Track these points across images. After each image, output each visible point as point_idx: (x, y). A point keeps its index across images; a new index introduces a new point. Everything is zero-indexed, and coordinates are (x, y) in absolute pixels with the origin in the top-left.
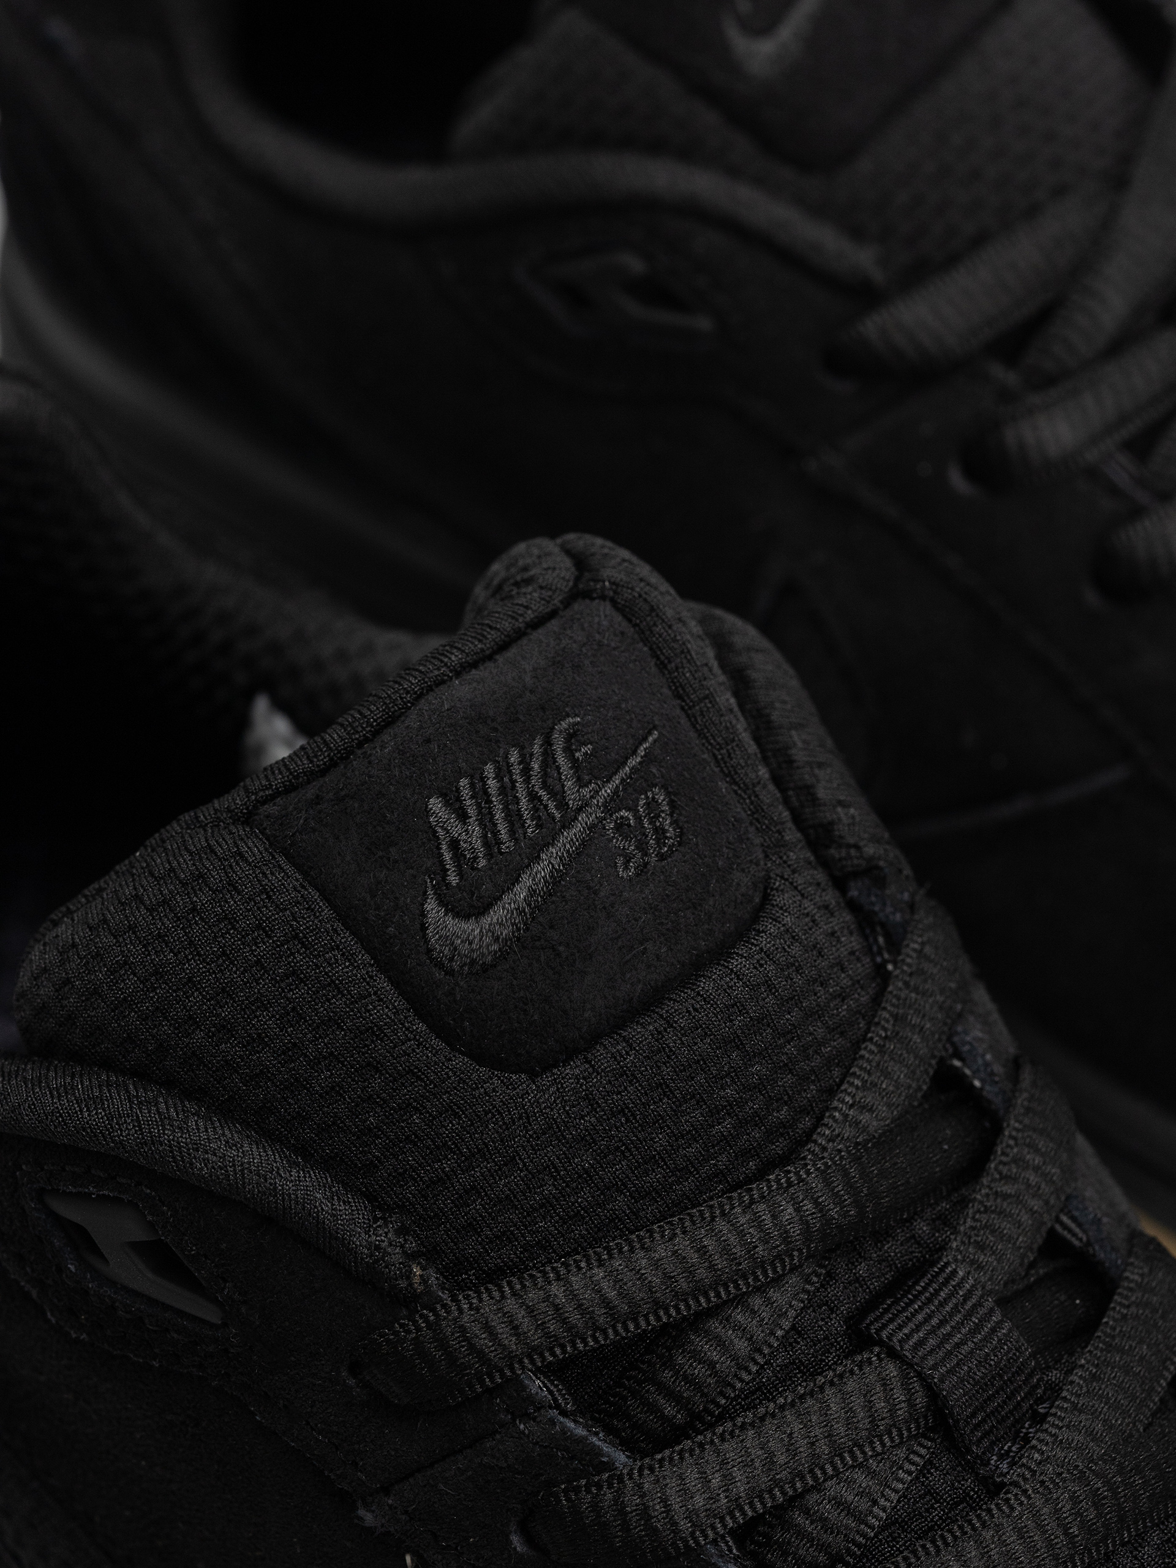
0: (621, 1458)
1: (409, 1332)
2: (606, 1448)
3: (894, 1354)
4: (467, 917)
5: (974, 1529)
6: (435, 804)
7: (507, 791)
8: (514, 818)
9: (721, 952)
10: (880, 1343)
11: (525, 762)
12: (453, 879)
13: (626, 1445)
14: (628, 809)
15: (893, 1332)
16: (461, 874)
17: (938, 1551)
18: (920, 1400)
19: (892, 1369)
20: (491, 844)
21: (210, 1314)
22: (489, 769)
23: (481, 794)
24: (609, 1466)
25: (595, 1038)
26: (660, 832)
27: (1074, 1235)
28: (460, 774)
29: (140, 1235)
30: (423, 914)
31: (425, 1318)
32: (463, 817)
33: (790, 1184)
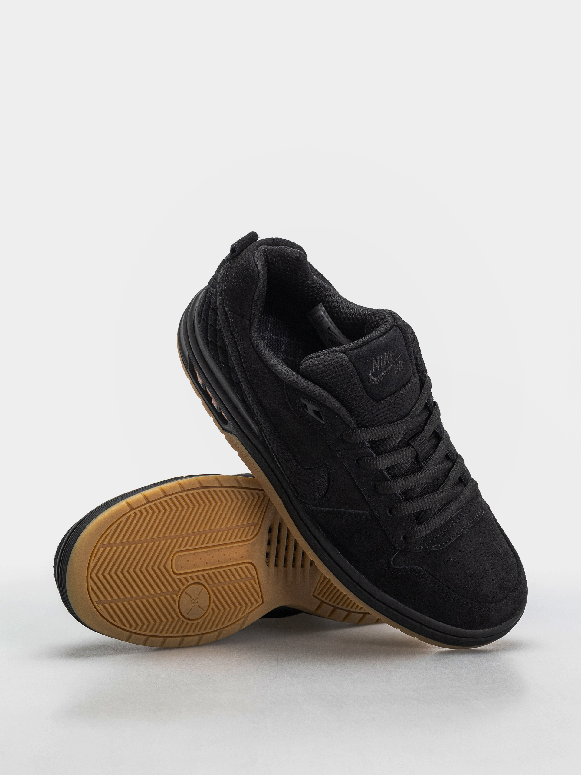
0: (374, 455)
1: (351, 432)
2: (373, 453)
3: (413, 447)
4: (375, 377)
5: (419, 474)
6: (374, 359)
7: (383, 359)
8: (383, 364)
9: (404, 386)
10: (412, 445)
11: (387, 354)
12: (374, 371)
13: (375, 453)
14: (398, 363)
15: (414, 444)
16: (375, 371)
17: (413, 476)
18: (415, 455)
19: (413, 450)
20: (380, 366)
21: (323, 423)
22: (382, 355)
23: (380, 359)
24: (373, 456)
25: (387, 397)
26: (401, 367)
27: (437, 430)
28: (378, 356)
29: (316, 409)
30: (369, 376)
31: (354, 431)
32: (377, 362)
33: (406, 421)
